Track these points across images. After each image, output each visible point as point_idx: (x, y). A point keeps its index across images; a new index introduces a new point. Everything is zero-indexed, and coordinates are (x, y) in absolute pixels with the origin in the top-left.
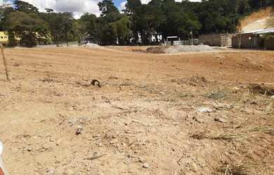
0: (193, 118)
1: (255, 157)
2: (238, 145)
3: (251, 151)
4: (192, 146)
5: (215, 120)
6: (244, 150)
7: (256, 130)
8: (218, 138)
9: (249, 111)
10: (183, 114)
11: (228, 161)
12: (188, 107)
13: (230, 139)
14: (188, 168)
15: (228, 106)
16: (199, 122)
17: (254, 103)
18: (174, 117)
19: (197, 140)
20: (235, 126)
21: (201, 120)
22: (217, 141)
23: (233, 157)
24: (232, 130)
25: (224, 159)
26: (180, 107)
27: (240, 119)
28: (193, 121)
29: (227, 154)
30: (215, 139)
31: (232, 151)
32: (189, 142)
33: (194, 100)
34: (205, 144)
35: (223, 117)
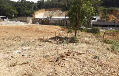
1: (37, 68)
2: (31, 64)
3: (36, 66)
4: (9, 71)
5: (23, 55)
6: (33, 66)
7: (39, 56)
8: (23, 64)
9: (37, 49)
10: (6, 55)
11: (26, 73)
12: (10, 52)
13: (28, 63)
15: (29, 48)
16: (15, 58)
17: (40, 45)
18: (1, 58)
19: (12, 67)
20: (31, 57)
21: (16, 57)
22: (22, 65)
23: (28, 70)
24: (29, 58)
25: (25, 72)
26: (5, 52)
27: (33, 53)
28: (11, 58)
29: (26, 70)
30: (21, 64)
31: (29, 68)
32: (8, 69)
33: (14, 47)
34: (16, 68)
35: (26, 53)
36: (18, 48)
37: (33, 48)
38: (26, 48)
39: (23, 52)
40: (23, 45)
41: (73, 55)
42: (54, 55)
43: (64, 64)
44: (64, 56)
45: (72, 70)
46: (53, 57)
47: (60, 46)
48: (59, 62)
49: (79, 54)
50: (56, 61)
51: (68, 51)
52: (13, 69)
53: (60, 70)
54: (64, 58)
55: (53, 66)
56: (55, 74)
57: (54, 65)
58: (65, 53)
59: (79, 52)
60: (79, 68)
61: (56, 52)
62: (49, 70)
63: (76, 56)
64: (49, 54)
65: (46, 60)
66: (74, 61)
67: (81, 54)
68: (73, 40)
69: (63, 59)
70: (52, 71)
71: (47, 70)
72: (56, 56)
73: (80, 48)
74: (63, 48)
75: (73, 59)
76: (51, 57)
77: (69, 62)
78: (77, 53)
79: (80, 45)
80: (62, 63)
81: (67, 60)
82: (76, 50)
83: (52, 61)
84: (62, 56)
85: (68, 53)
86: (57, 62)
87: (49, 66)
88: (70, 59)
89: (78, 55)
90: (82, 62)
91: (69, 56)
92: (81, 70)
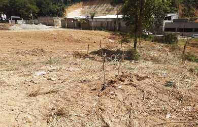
0: (31, 81)
1: (72, 99)
2: (62, 94)
3: (69, 96)
4: (29, 103)
5: (48, 80)
6: (65, 97)
7: (74, 81)
8: (49, 93)
9: (71, 69)
10: (23, 79)
11: (55, 107)
12: (29, 73)
13: (57, 91)
14: (25, 121)
15: (59, 67)
17: (76, 64)
18: (15, 83)
19: (33, 98)
20: (61, 81)
21: (37, 82)
22: (48, 95)
23: (58, 103)
24: (58, 84)
25: (52, 106)
26: (21, 74)
27: (65, 76)
28: (30, 83)
29: (54, 102)
30: (47, 93)
31: (58, 99)
32: (26, 101)
33: (34, 66)
34: (39, 99)
35: (54, 76)
36: (42, 68)
37: (64, 68)
38: (53, 68)
39: (48, 73)
40: (49, 63)
41: (131, 81)
42: (98, 80)
43: (115, 95)
44: (115, 82)
45: (128, 104)
46: (97, 82)
47: (109, 66)
48: (106, 90)
49: (140, 79)
50: (101, 88)
51: (122, 74)
52: (34, 101)
53: (108, 103)
54: (115, 85)
55: (97, 97)
56: (100, 110)
57: (99, 96)
58: (116, 76)
59: (140, 75)
60: (140, 102)
61: (101, 74)
62: (90, 103)
63: (135, 82)
64: (90, 78)
65: (86, 87)
66: (132, 89)
67: (143, 78)
68: (130, 56)
69: (113, 86)
70: (95, 104)
71: (87, 104)
72: (102, 81)
73: (143, 68)
74: (114, 68)
75: (130, 87)
76: (94, 82)
77: (123, 90)
78: (138, 76)
79: (142, 64)
80: (112, 93)
81: (120, 87)
82: (135, 72)
83: (95, 89)
84: (112, 82)
85: (122, 76)
86: (104, 91)
87: (90, 97)
88: (124, 86)
89: (138, 80)
90: (145, 92)
91: (124, 81)
92: (143, 105)
